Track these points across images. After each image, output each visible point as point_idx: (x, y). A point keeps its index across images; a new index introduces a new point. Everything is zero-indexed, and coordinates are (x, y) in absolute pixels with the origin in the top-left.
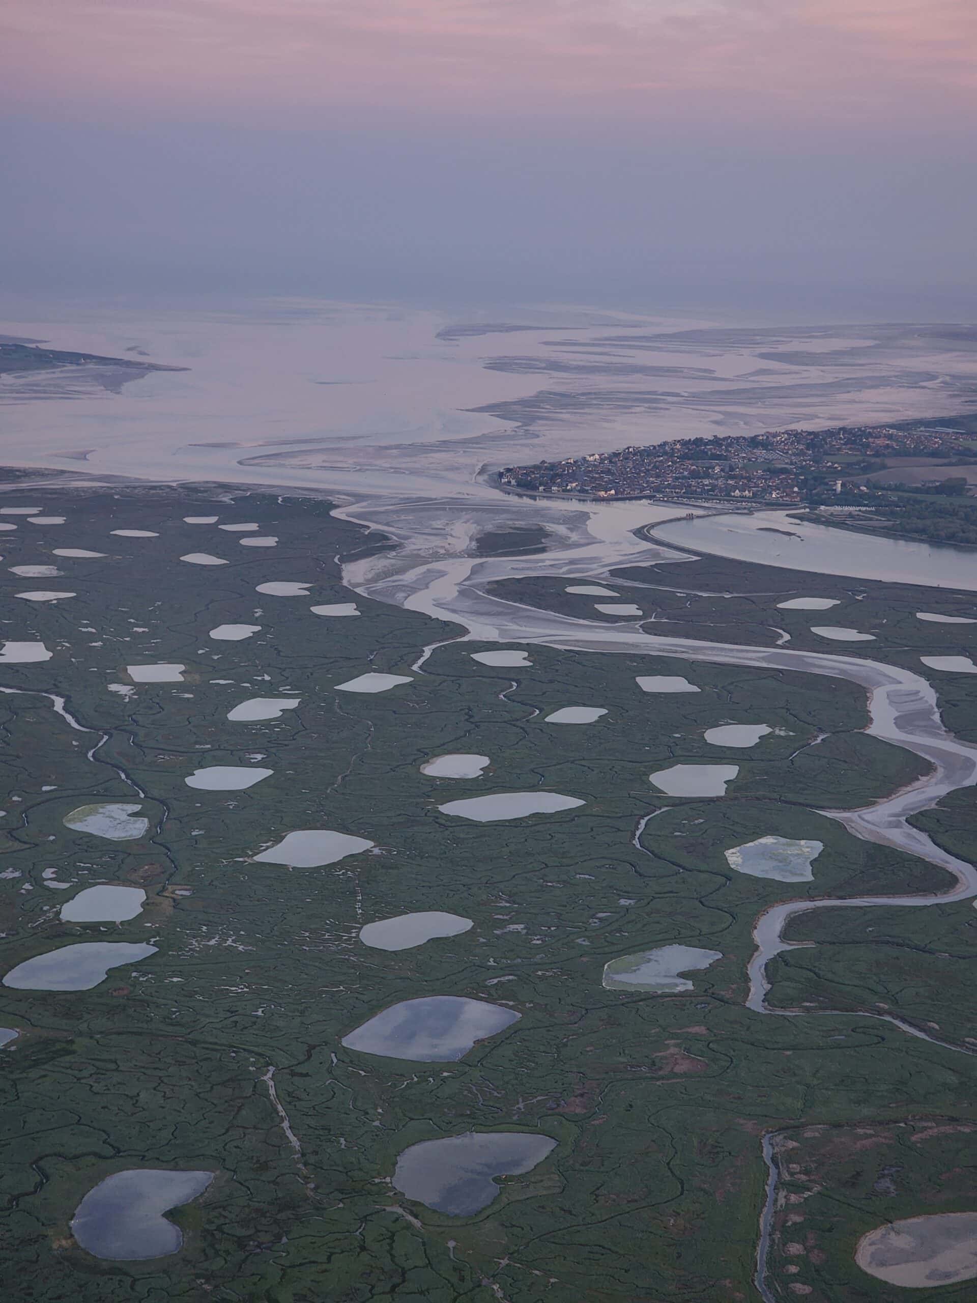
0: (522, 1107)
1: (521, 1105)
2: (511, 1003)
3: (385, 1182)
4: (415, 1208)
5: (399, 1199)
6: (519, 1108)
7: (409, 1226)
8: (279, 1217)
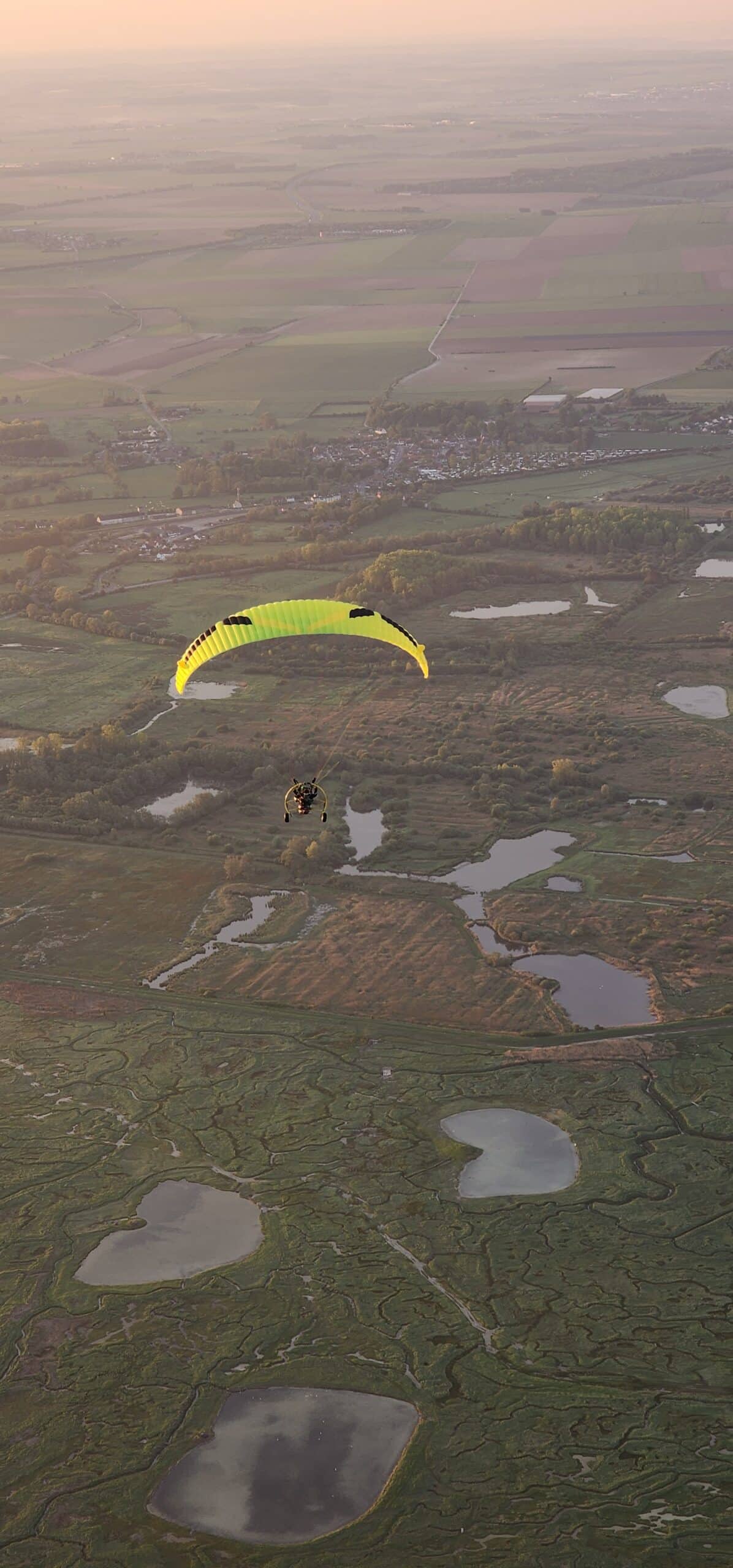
0: (125, 1323)
1: (127, 1326)
2: (170, 1538)
3: (267, 1207)
4: (224, 1184)
5: (246, 1192)
6: (128, 1321)
7: (224, 1164)
8: (362, 1160)
